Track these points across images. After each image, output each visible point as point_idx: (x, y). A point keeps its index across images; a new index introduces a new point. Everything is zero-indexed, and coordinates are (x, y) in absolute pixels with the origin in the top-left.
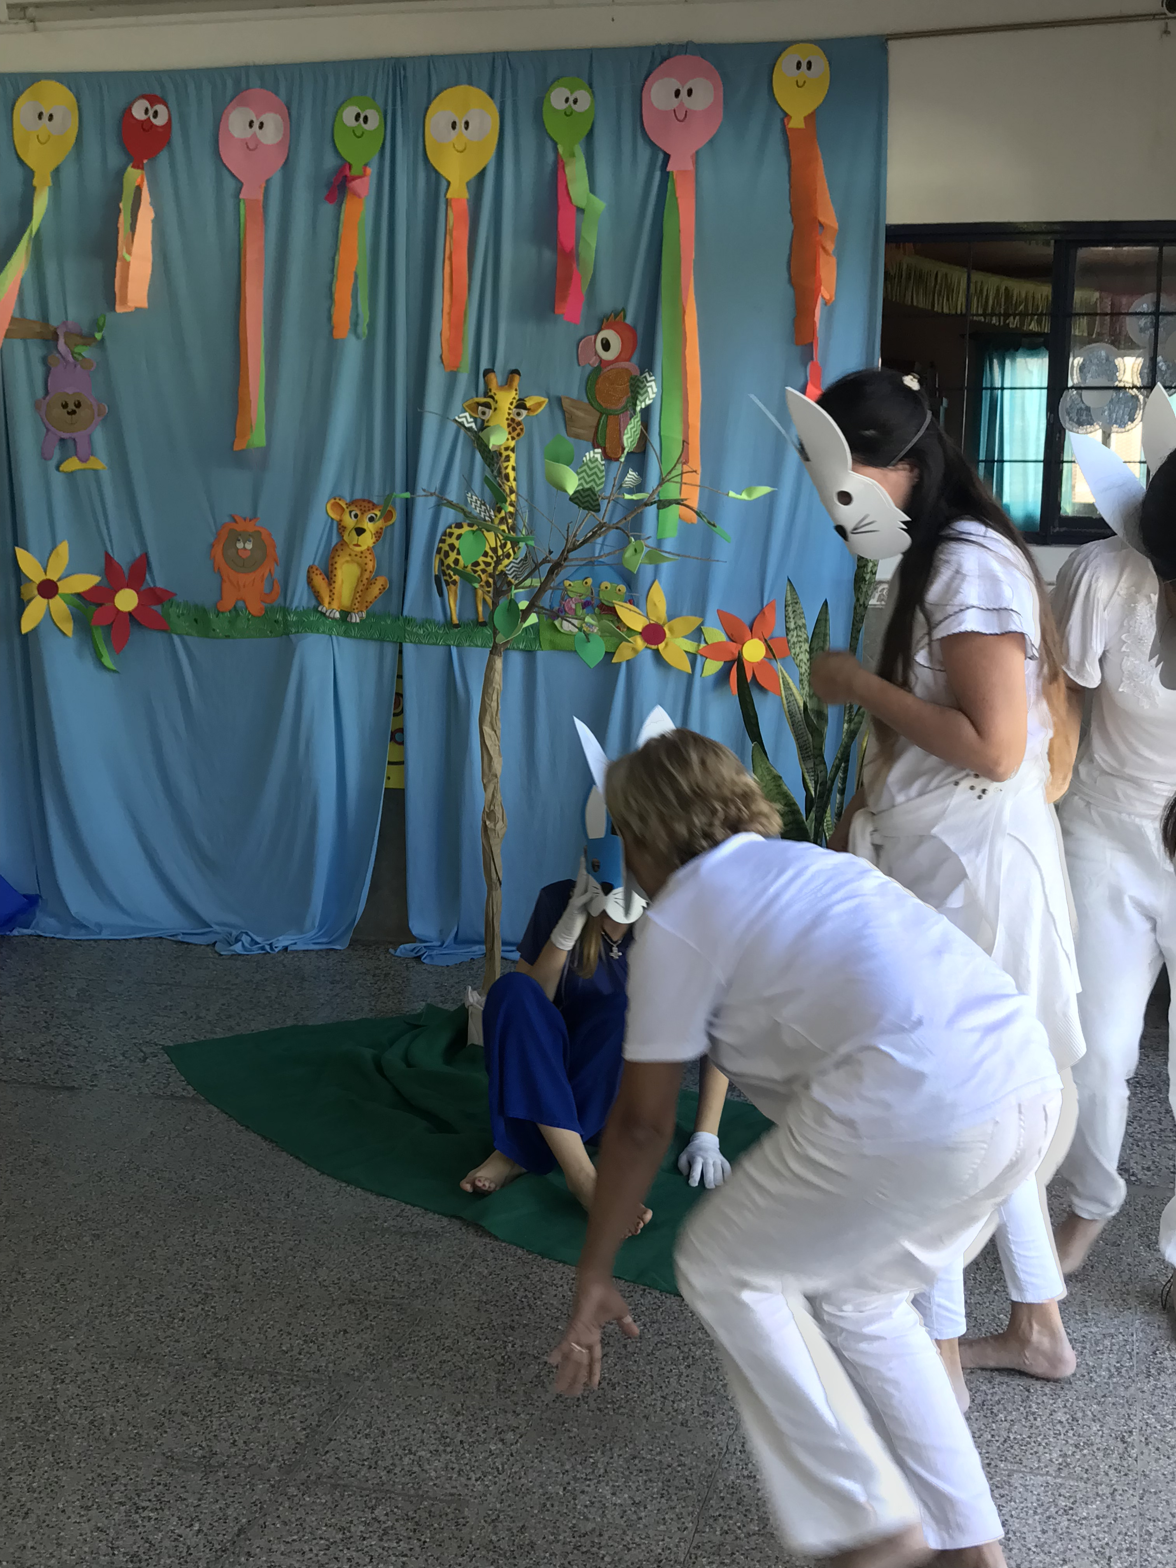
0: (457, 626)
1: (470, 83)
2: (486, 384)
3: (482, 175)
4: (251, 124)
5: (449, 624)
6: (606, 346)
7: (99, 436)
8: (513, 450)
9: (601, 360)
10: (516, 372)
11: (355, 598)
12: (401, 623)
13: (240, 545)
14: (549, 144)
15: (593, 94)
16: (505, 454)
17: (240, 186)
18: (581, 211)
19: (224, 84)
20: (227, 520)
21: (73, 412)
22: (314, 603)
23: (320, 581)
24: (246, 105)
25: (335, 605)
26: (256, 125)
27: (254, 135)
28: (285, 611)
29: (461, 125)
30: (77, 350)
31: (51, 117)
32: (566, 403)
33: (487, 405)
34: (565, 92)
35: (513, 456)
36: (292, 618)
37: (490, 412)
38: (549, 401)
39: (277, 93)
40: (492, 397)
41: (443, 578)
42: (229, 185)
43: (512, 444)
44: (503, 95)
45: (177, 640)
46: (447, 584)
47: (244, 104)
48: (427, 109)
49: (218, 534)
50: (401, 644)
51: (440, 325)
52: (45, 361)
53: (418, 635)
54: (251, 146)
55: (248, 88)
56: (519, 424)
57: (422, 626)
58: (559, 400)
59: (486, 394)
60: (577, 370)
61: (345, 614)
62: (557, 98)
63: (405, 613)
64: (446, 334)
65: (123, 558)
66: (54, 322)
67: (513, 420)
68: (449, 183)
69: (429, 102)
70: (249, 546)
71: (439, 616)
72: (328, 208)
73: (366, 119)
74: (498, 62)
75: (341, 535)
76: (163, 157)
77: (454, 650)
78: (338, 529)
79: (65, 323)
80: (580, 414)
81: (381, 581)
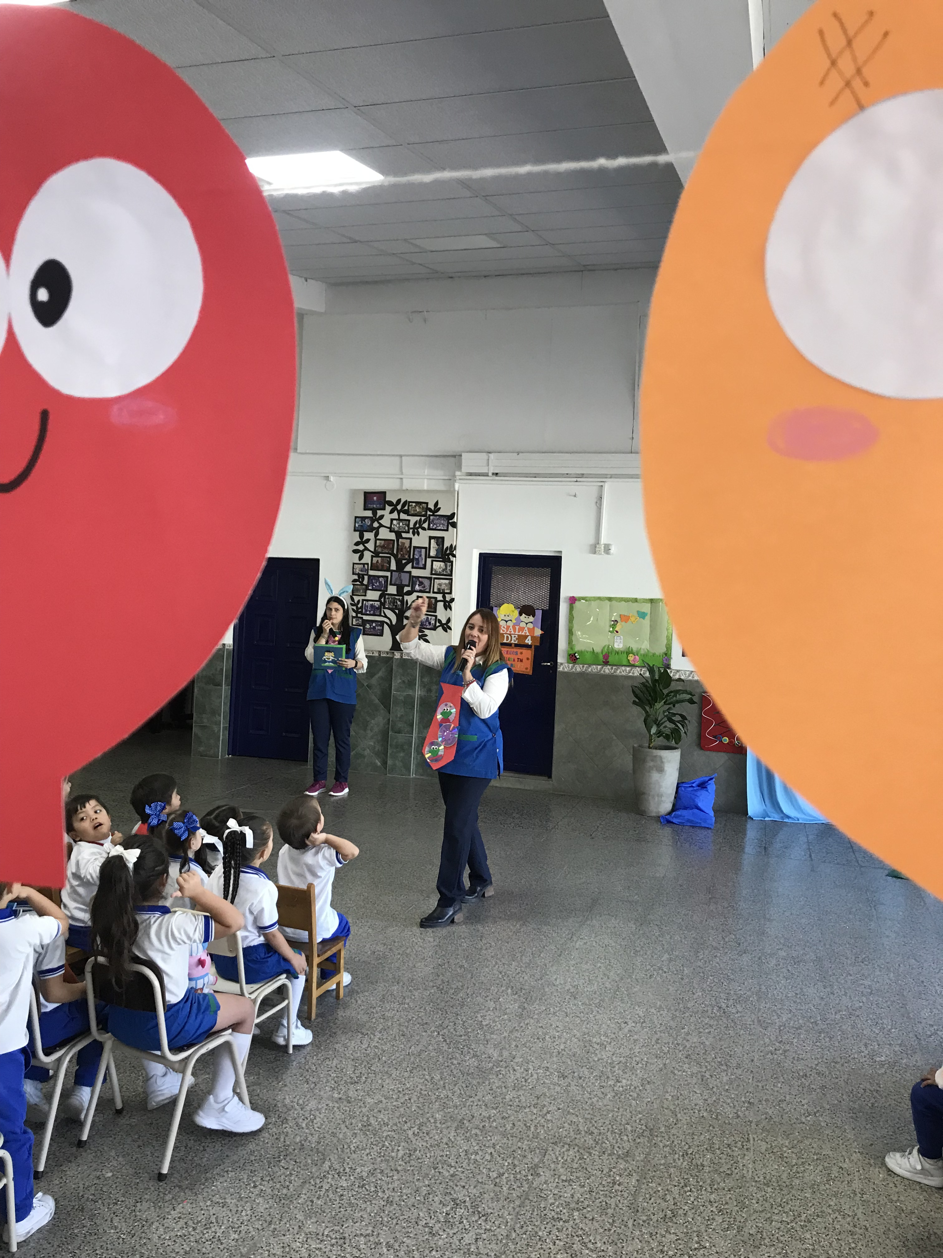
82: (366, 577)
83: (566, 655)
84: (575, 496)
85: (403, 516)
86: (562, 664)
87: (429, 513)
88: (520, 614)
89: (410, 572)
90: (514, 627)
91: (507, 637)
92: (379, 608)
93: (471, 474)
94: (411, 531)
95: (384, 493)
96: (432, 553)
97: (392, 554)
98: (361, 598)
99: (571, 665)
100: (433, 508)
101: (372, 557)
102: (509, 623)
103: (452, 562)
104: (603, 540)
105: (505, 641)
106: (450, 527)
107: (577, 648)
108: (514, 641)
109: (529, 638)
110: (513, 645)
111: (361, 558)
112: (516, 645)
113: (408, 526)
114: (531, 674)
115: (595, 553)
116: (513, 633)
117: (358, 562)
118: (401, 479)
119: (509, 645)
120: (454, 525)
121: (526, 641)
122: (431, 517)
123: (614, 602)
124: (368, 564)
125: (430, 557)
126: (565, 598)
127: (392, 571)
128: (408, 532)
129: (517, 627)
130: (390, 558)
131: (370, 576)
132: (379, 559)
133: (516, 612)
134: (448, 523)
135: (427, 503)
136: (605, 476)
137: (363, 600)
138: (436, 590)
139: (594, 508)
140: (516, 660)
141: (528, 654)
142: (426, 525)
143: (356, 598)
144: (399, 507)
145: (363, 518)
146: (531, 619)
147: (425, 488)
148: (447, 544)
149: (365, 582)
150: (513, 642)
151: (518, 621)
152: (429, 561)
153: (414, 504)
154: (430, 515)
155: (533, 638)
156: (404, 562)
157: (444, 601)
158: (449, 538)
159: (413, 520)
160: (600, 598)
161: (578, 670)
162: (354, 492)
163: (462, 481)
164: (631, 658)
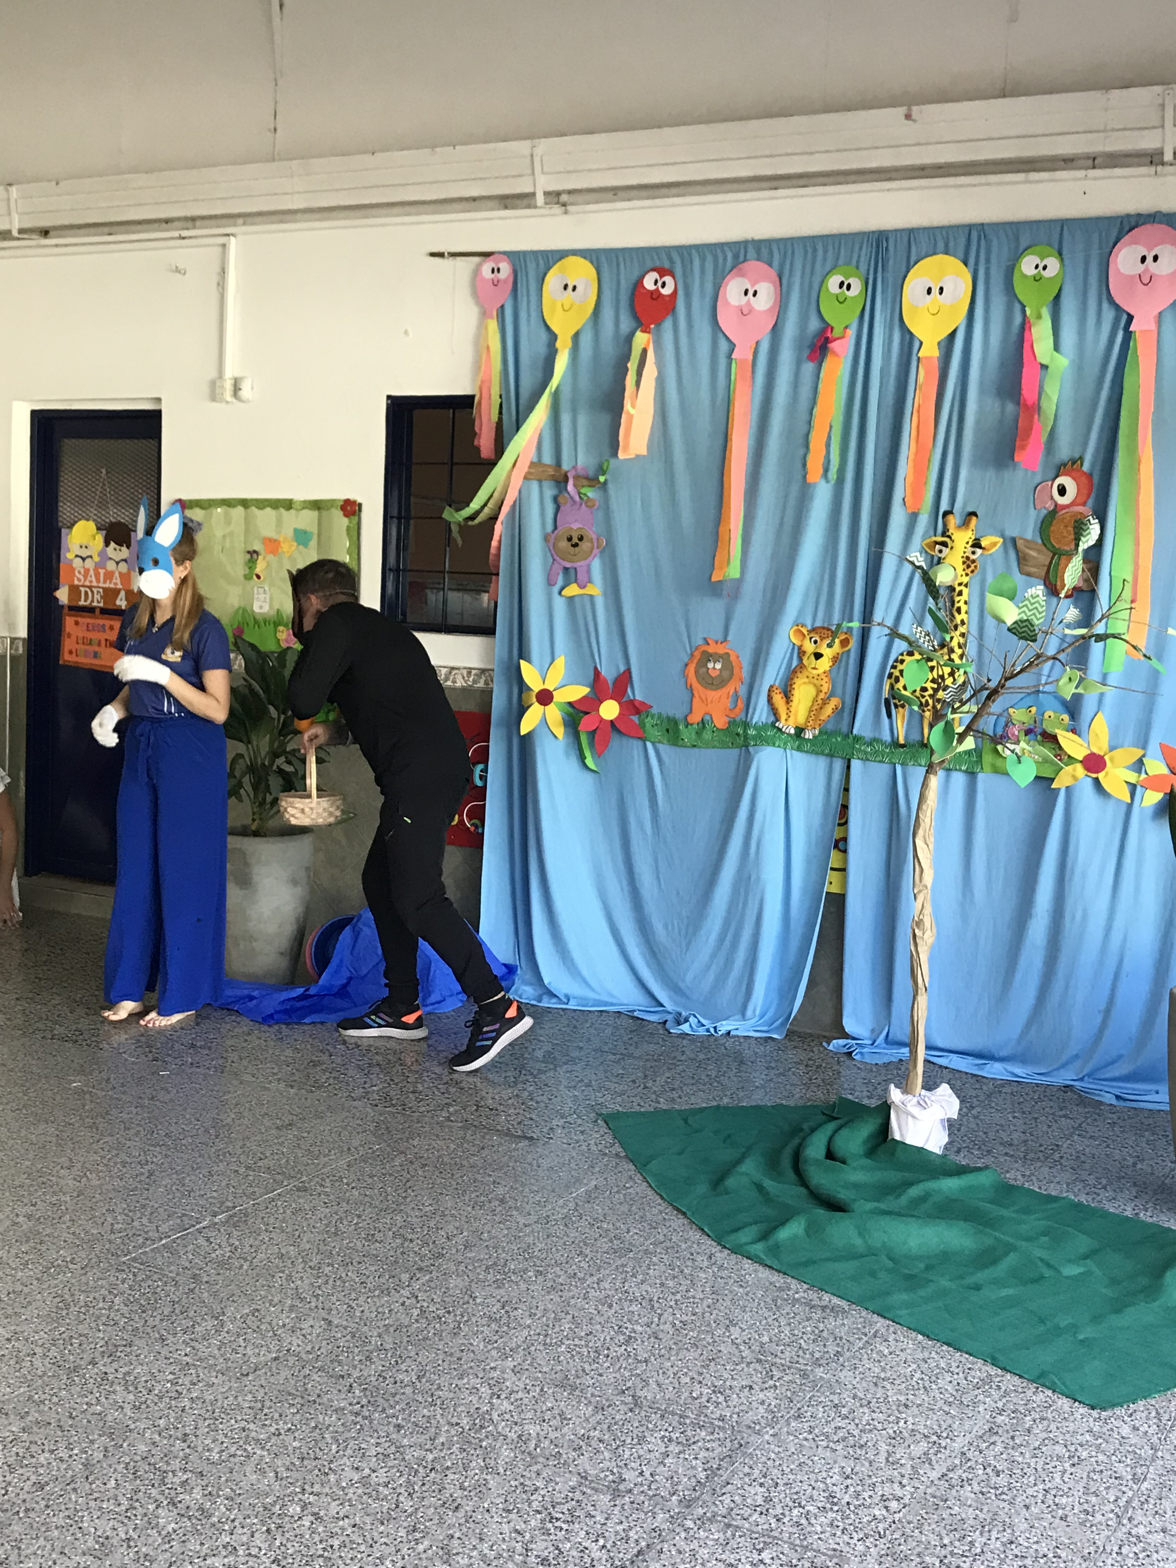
0: (903, 746)
1: (947, 253)
2: (945, 525)
3: (953, 335)
4: (746, 293)
5: (896, 744)
6: (1062, 491)
7: (596, 566)
8: (966, 586)
9: (1056, 505)
10: (974, 514)
11: (809, 716)
12: (850, 740)
13: (710, 665)
14: (1017, 307)
15: (1062, 260)
16: (958, 589)
17: (732, 346)
18: (1045, 367)
19: (725, 259)
20: (700, 642)
21: (575, 545)
22: (772, 719)
23: (779, 700)
24: (743, 275)
25: (791, 722)
26: (751, 293)
27: (748, 302)
28: (746, 725)
29: (935, 291)
30: (583, 491)
31: (574, 288)
32: (1020, 543)
33: (944, 544)
34: (1035, 260)
35: (965, 591)
36: (752, 732)
37: (946, 551)
38: (1004, 543)
39: (770, 265)
40: (949, 537)
41: (892, 701)
42: (723, 346)
43: (965, 580)
44: (977, 263)
45: (649, 745)
46: (896, 706)
47: (741, 275)
48: (905, 277)
49: (692, 655)
50: (849, 761)
51: (904, 469)
52: (555, 499)
53: (866, 753)
54: (744, 312)
55: (745, 260)
56: (974, 561)
57: (870, 744)
58: (1014, 540)
59: (944, 534)
60: (1033, 513)
61: (800, 731)
62: (1028, 265)
63: (855, 731)
64: (910, 479)
65: (609, 673)
66: (566, 466)
67: (968, 558)
68: (921, 343)
69: (908, 271)
70: (718, 666)
71: (886, 737)
72: (809, 367)
73: (849, 287)
74: (974, 235)
75: (800, 659)
76: (668, 324)
77: (899, 769)
78: (799, 653)
79: (574, 467)
80: (1033, 553)
81: (834, 702)
88: (107, 544)
91: (86, 593)
102: (89, 563)
104: (230, 370)
105: (82, 603)
108: (97, 602)
110: (98, 611)
112: (100, 611)
115: (217, 398)
116: (94, 583)
119: (90, 610)
121: (118, 602)
123: (252, 510)
129: (102, 571)
136: (230, 220)
140: (103, 643)
150: (95, 604)
151: (104, 559)
155: (125, 594)
160: (227, 502)
164: (282, 634)
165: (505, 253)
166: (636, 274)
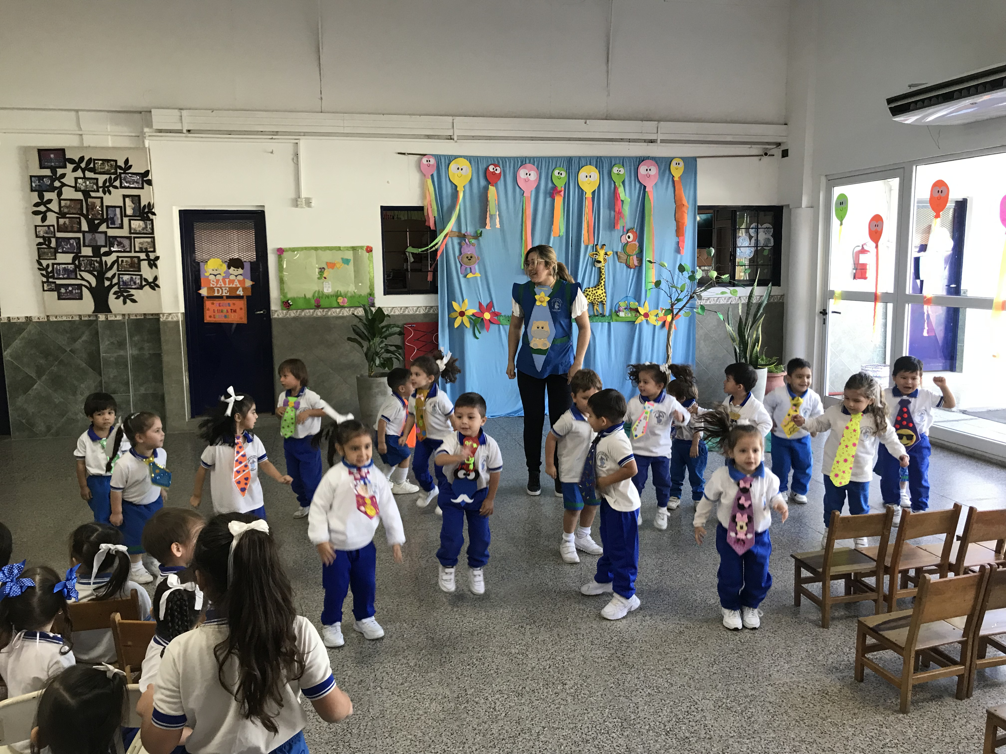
1: (590, 164)
2: (596, 248)
3: (594, 191)
4: (527, 174)
6: (629, 237)
7: (477, 267)
8: (604, 266)
9: (628, 241)
10: (604, 245)
14: (613, 182)
15: (624, 169)
16: (602, 268)
17: (522, 191)
18: (622, 201)
19: (518, 162)
21: (469, 260)
27: (528, 177)
29: (588, 177)
31: (462, 169)
33: (597, 254)
34: (617, 168)
37: (597, 256)
39: (534, 165)
40: (598, 252)
44: (600, 169)
45: (502, 326)
47: (525, 168)
48: (579, 172)
51: (584, 232)
52: (460, 244)
54: (527, 181)
55: (525, 163)
56: (606, 259)
58: (617, 253)
59: (596, 251)
62: (615, 170)
64: (585, 235)
65: (485, 303)
66: (463, 232)
67: (604, 258)
68: (585, 192)
72: (550, 200)
73: (561, 174)
74: (599, 159)
76: (499, 183)
79: (467, 232)
82: (53, 241)
83: (279, 303)
84: (272, 152)
85: (88, 174)
86: (276, 311)
87: (119, 171)
88: (229, 268)
89: (105, 233)
90: (224, 280)
91: (218, 290)
92: (74, 271)
93: (160, 131)
94: (101, 190)
95: (62, 151)
96: (129, 212)
97: (82, 214)
98: (50, 262)
99: (285, 312)
100: (123, 166)
101: (58, 218)
102: (219, 277)
103: (152, 220)
104: (304, 195)
105: (216, 294)
106: (145, 185)
107: (289, 295)
109: (241, 289)
110: (225, 297)
111: (44, 219)
112: (228, 297)
113: (97, 184)
114: (246, 322)
115: (297, 206)
116: (223, 285)
117: (41, 224)
118: (81, 135)
119: (221, 297)
120: (149, 183)
121: (238, 293)
122: (123, 176)
123: (320, 252)
124: (53, 226)
125: (126, 216)
126: (273, 250)
127: (84, 233)
128: (98, 191)
129: (227, 280)
130: (80, 218)
131: (57, 239)
132: (67, 221)
133: (225, 266)
134: (143, 181)
135: (116, 161)
136: (299, 134)
137: (53, 264)
138: (137, 249)
139: (291, 165)
140: (230, 311)
141: (241, 305)
142: (117, 183)
143: (45, 263)
144: (83, 165)
145: (40, 178)
146: (240, 271)
147: (110, 145)
148: (144, 202)
149: (53, 244)
150: (224, 294)
151: (228, 275)
152: (126, 220)
153: (100, 162)
154: (121, 173)
155: (244, 289)
156: (96, 222)
157: (148, 259)
158: (146, 196)
159: (102, 178)
160: (306, 248)
161: (293, 315)
162: (25, 150)
163: (151, 138)
164: (340, 300)
165: (432, 155)
166: (485, 166)
